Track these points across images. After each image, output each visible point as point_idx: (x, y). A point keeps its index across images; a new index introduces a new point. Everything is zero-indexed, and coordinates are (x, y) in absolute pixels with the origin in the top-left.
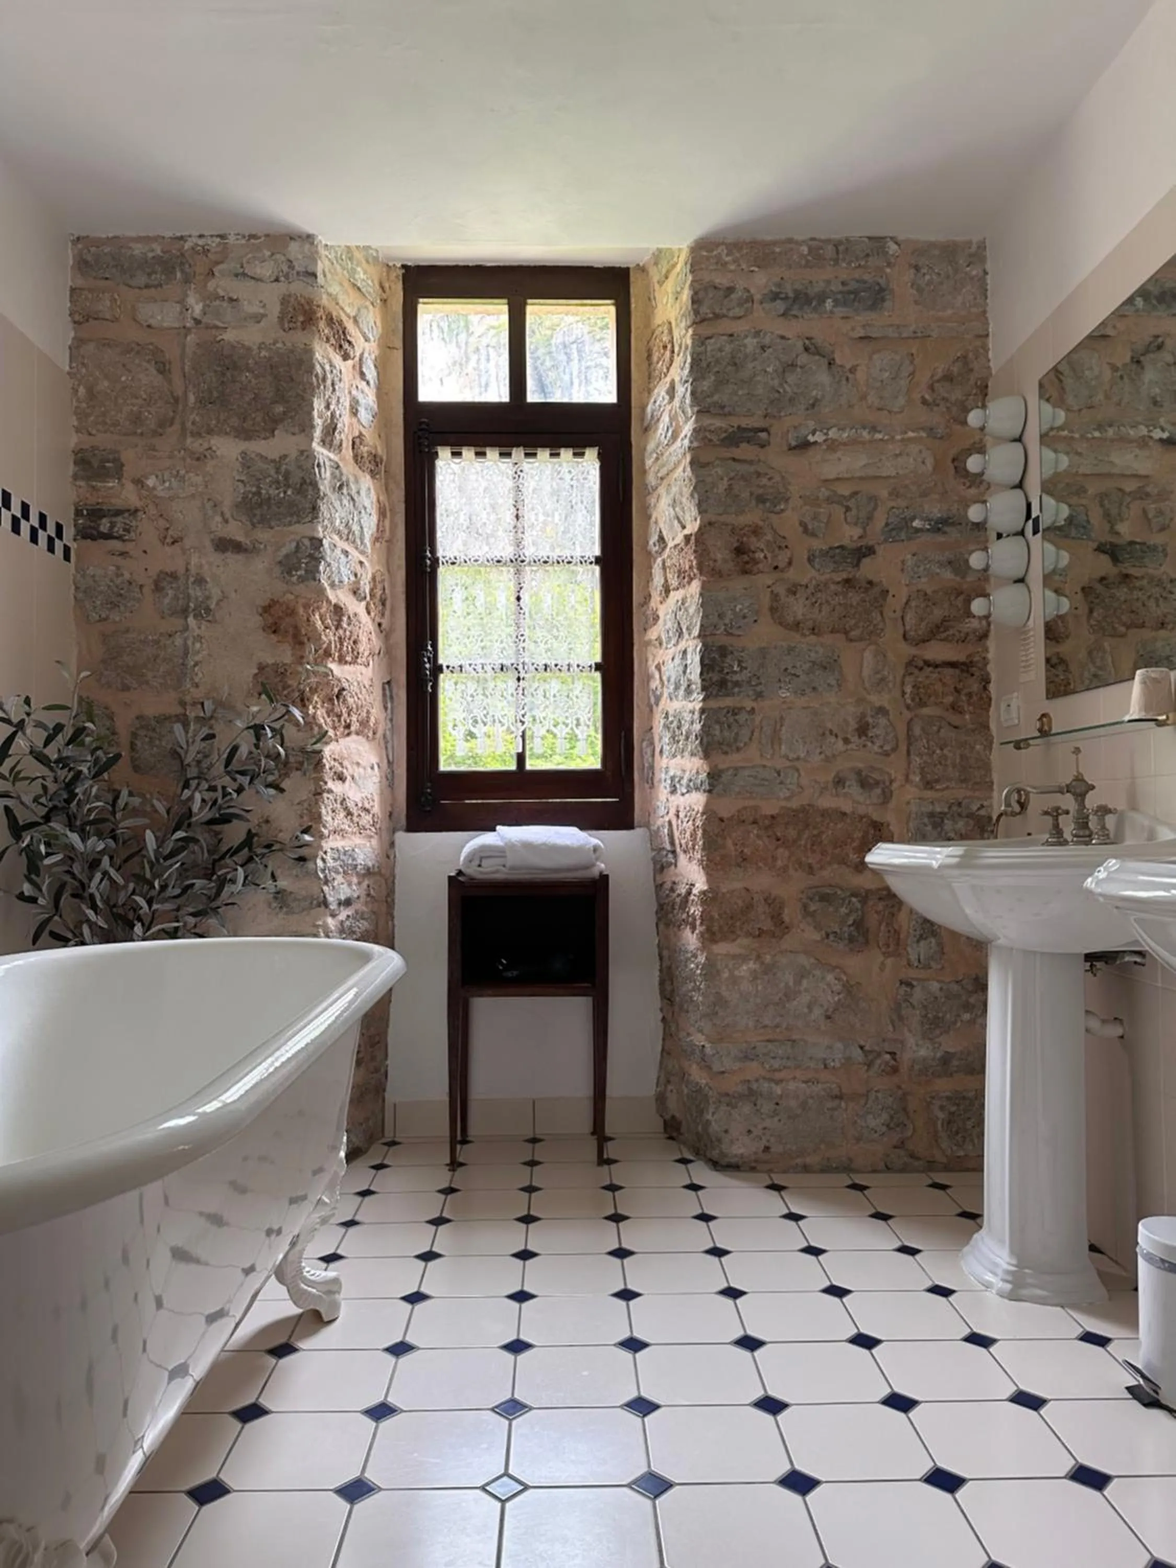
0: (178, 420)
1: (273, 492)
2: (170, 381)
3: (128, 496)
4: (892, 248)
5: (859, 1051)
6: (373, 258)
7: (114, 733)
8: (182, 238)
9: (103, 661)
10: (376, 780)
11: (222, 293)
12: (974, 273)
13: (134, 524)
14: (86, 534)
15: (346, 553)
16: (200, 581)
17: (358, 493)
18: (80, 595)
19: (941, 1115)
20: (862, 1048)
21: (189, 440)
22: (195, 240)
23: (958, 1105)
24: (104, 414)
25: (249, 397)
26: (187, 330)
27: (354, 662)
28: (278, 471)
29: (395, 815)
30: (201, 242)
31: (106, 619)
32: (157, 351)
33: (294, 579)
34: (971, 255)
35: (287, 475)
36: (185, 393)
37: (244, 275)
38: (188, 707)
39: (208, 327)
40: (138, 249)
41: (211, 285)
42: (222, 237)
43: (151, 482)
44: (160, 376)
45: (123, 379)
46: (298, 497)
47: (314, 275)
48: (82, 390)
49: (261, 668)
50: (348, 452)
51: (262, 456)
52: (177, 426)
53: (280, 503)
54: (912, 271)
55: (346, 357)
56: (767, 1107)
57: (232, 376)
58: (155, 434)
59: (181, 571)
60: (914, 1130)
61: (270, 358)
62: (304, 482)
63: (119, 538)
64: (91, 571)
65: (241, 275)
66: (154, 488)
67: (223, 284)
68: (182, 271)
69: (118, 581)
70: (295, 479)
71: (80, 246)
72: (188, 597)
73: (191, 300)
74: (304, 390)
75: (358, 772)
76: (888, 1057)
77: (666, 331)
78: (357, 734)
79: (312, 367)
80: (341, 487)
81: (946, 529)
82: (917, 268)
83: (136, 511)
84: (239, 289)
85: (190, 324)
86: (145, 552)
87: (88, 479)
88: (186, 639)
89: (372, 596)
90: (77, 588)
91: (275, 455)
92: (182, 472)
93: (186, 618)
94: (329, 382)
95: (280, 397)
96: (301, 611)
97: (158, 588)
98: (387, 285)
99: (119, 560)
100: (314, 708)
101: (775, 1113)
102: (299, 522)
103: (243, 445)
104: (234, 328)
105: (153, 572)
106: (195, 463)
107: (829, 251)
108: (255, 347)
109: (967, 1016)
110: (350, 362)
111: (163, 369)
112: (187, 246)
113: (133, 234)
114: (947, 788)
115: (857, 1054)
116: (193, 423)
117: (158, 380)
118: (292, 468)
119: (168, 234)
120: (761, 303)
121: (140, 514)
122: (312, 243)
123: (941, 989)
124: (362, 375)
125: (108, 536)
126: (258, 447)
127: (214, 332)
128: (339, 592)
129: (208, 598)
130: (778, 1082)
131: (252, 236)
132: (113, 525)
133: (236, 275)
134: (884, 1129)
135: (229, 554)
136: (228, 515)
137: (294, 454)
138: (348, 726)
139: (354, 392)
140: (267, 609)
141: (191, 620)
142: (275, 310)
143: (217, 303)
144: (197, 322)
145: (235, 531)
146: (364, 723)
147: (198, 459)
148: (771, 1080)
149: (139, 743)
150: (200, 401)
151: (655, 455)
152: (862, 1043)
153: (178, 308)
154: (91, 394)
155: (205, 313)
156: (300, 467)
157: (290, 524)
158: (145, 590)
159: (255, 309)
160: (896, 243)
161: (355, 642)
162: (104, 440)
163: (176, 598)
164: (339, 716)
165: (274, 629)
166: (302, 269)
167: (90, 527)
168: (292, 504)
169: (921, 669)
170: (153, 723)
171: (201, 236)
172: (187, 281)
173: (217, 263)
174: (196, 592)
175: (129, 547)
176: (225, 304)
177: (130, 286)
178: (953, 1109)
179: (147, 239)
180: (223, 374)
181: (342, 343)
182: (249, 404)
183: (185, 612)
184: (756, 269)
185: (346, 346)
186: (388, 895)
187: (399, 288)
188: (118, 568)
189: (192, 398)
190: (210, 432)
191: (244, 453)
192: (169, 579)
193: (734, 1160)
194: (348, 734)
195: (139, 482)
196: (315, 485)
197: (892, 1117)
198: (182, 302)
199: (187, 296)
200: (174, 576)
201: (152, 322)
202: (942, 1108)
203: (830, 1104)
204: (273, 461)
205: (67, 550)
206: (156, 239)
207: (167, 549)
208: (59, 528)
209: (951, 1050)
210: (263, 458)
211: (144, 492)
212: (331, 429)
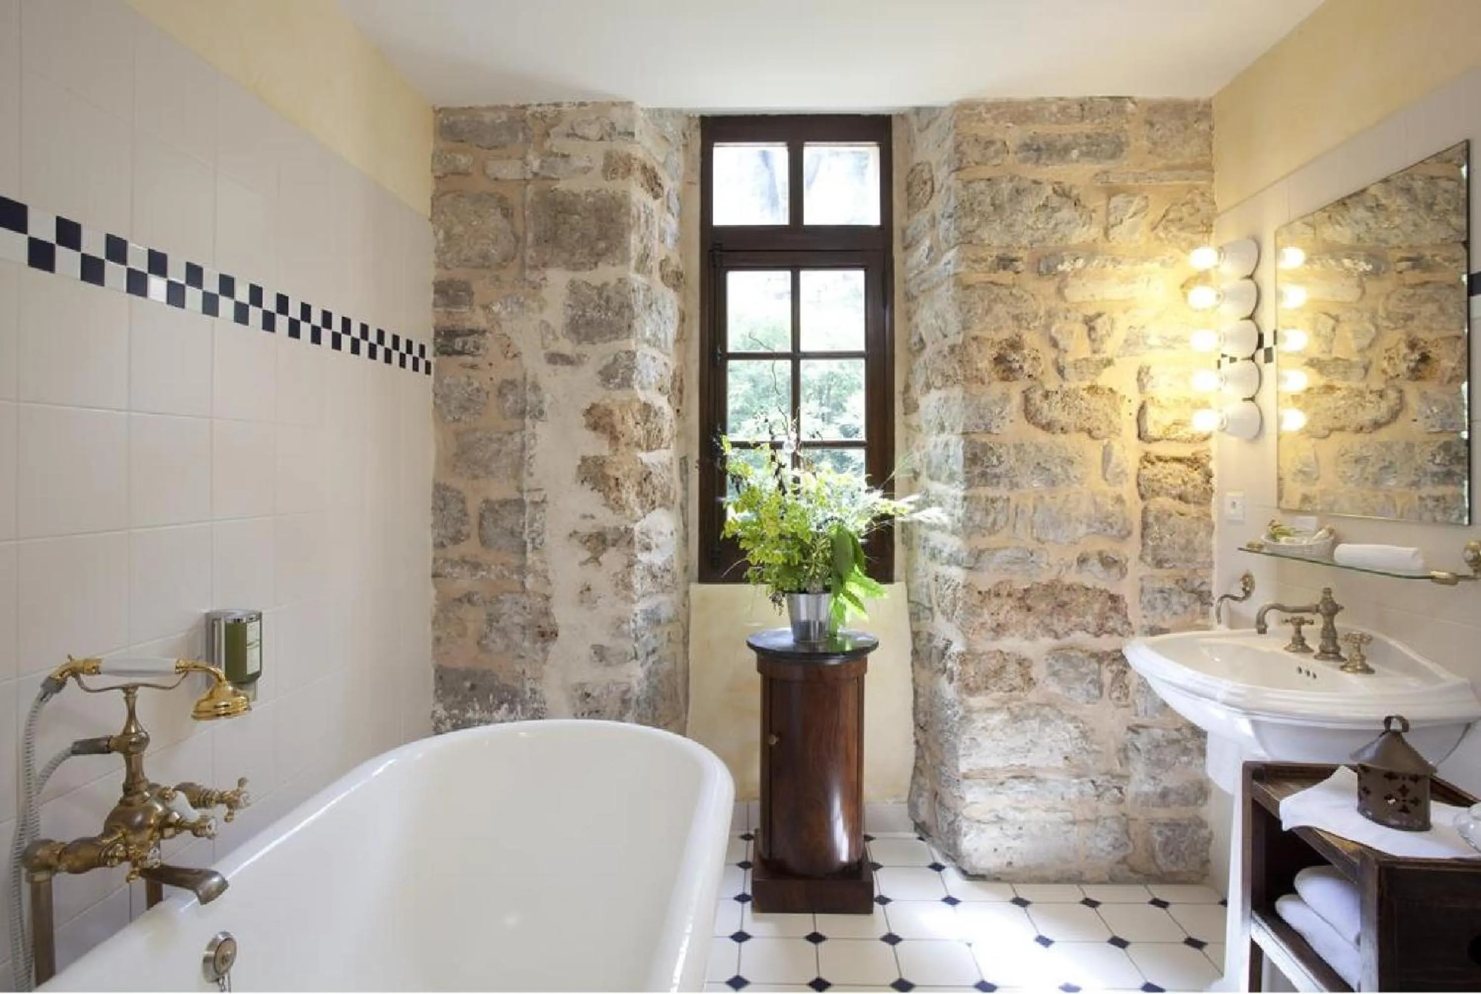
0: (518, 256)
1: (596, 314)
2: (513, 225)
3: (479, 319)
4: (1130, 106)
5: (1090, 784)
6: (676, 113)
7: (466, 515)
8: (524, 107)
9: (456, 455)
10: (675, 543)
11: (555, 150)
12: (1201, 128)
13: (482, 341)
14: (444, 350)
15: (654, 359)
16: (536, 388)
17: (664, 307)
18: (439, 402)
19: (1159, 839)
20: (1093, 782)
21: (528, 272)
22: (535, 108)
23: (1174, 830)
24: (459, 252)
25: (577, 235)
26: (527, 181)
27: (659, 447)
28: (600, 295)
29: (690, 568)
30: (539, 109)
31: (459, 420)
32: (502, 199)
33: (611, 386)
34: (1199, 113)
35: (608, 301)
36: (525, 233)
37: (576, 135)
38: (525, 494)
39: (545, 178)
40: (488, 117)
41: (547, 144)
42: (557, 105)
43: (496, 308)
44: (505, 221)
45: (475, 223)
46: (617, 318)
47: (632, 134)
48: (441, 235)
49: (584, 460)
50: (656, 275)
51: (586, 283)
52: (517, 261)
53: (600, 324)
54: (1148, 127)
55: (656, 197)
56: (1012, 831)
57: (564, 219)
58: (500, 266)
59: (520, 379)
60: (1135, 848)
61: (595, 203)
62: (622, 306)
63: (471, 354)
64: (446, 382)
65: (571, 135)
66: (499, 313)
67: (557, 143)
68: (525, 134)
69: (469, 389)
70: (615, 304)
71: (441, 115)
72: (525, 401)
73: (530, 157)
74: (623, 230)
75: (661, 539)
76: (1116, 791)
77: (926, 170)
78: (660, 506)
79: (629, 210)
80: (650, 305)
81: (1176, 345)
82: (1152, 125)
83: (484, 332)
84: (570, 146)
85: (529, 176)
86: (491, 364)
87: (447, 305)
88: (523, 437)
89: (673, 388)
90: (436, 395)
91: (597, 282)
92: (522, 299)
93: (523, 418)
94: (642, 220)
95: (603, 235)
96: (617, 412)
97: (501, 393)
98: (687, 133)
99: (471, 372)
100: (628, 492)
101: (1018, 837)
102: (617, 338)
103: (571, 275)
104: (565, 179)
105: (497, 381)
106: (533, 291)
107: (1075, 110)
108: (583, 195)
109: (1184, 759)
110: (659, 201)
111: (507, 213)
112: (528, 112)
113: (484, 105)
114: (1174, 566)
115: (1089, 788)
116: (531, 258)
117: (503, 224)
118: (612, 294)
119: (512, 104)
120: (1016, 153)
121: (488, 334)
122: (631, 108)
123: (1163, 736)
124: (669, 208)
125: (461, 353)
126: (584, 276)
127: (550, 182)
128: (648, 392)
129: (541, 402)
130: (1021, 810)
131: (582, 104)
132: (465, 343)
133: (568, 135)
134: (1110, 849)
135: (558, 366)
136: (559, 334)
137: (613, 282)
138: (653, 502)
139: (662, 224)
140: (589, 412)
141: (527, 421)
142: (599, 163)
143: (552, 159)
144: (536, 174)
145: (566, 346)
146: (665, 497)
147: (534, 288)
148: (1016, 809)
149: (485, 523)
150: (538, 241)
151: (916, 272)
152: (1094, 779)
153: (519, 163)
154: (448, 237)
155: (541, 167)
156: (618, 293)
157: (610, 340)
158: (490, 395)
159: (584, 163)
160: (1134, 103)
161: (659, 431)
162: (460, 274)
163: (516, 402)
164: (646, 496)
165: (594, 427)
166: (622, 130)
167: (446, 346)
168: (610, 324)
169: (1153, 463)
170: (497, 507)
171: (540, 105)
172: (527, 141)
173: (552, 126)
174: (531, 397)
175: (477, 360)
176: (558, 159)
177: (481, 147)
178: (1170, 833)
179: (495, 109)
180: (556, 217)
181: (653, 184)
182: (577, 241)
183: (522, 413)
184: (1010, 125)
185: (657, 188)
186: (684, 637)
187: (697, 134)
188: (469, 377)
189: (530, 237)
190: (545, 265)
191: (572, 283)
192: (510, 387)
193: (981, 872)
194: (654, 509)
195: (486, 307)
196: (630, 307)
197: (1117, 839)
198: (523, 158)
199: (526, 153)
200: (512, 383)
201: (499, 175)
202: (1160, 833)
203: (1065, 828)
204: (595, 288)
205: (428, 365)
206: (504, 108)
207: (509, 362)
208: (422, 348)
209: (1170, 786)
210: (588, 284)
211: (490, 316)
212: (645, 257)
